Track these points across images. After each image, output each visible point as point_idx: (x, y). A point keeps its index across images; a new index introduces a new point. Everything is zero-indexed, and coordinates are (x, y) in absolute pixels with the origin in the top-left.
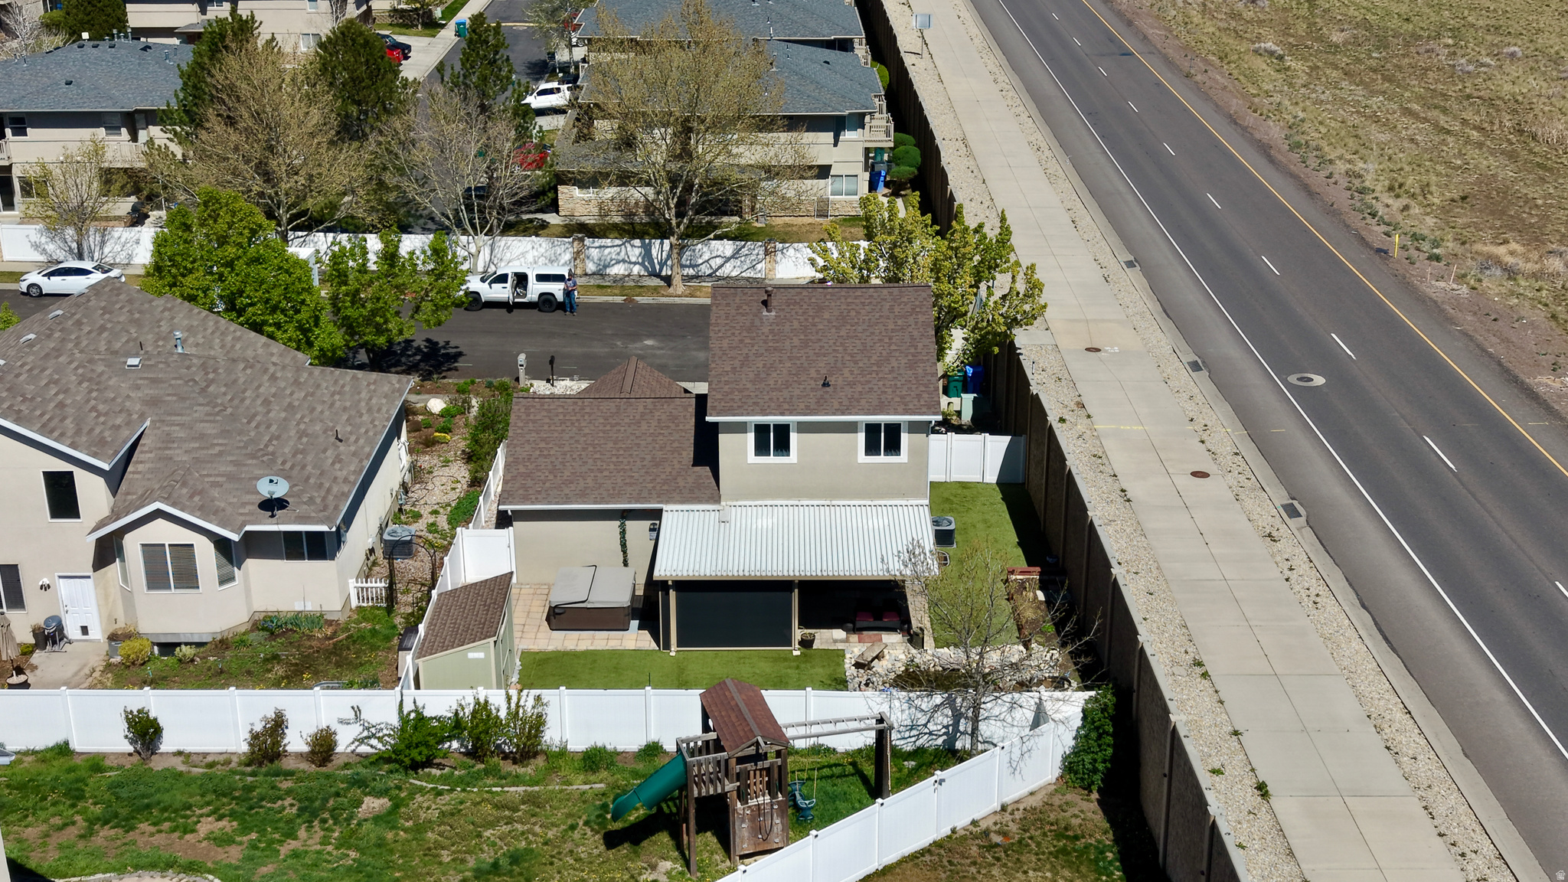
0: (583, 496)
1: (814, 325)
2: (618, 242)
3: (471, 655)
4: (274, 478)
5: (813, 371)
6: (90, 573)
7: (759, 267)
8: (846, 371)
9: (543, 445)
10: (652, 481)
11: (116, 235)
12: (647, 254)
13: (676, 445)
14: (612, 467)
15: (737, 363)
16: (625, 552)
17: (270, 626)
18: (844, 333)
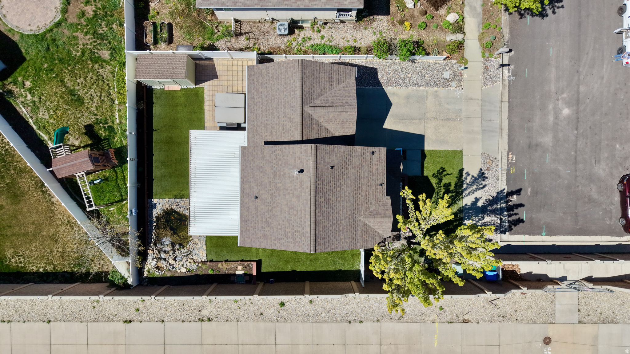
1: (289, 194)
5: (263, 192)
8: (263, 207)
9: (275, 77)
13: (274, 133)
14: (264, 108)
15: (267, 158)
18: (284, 207)
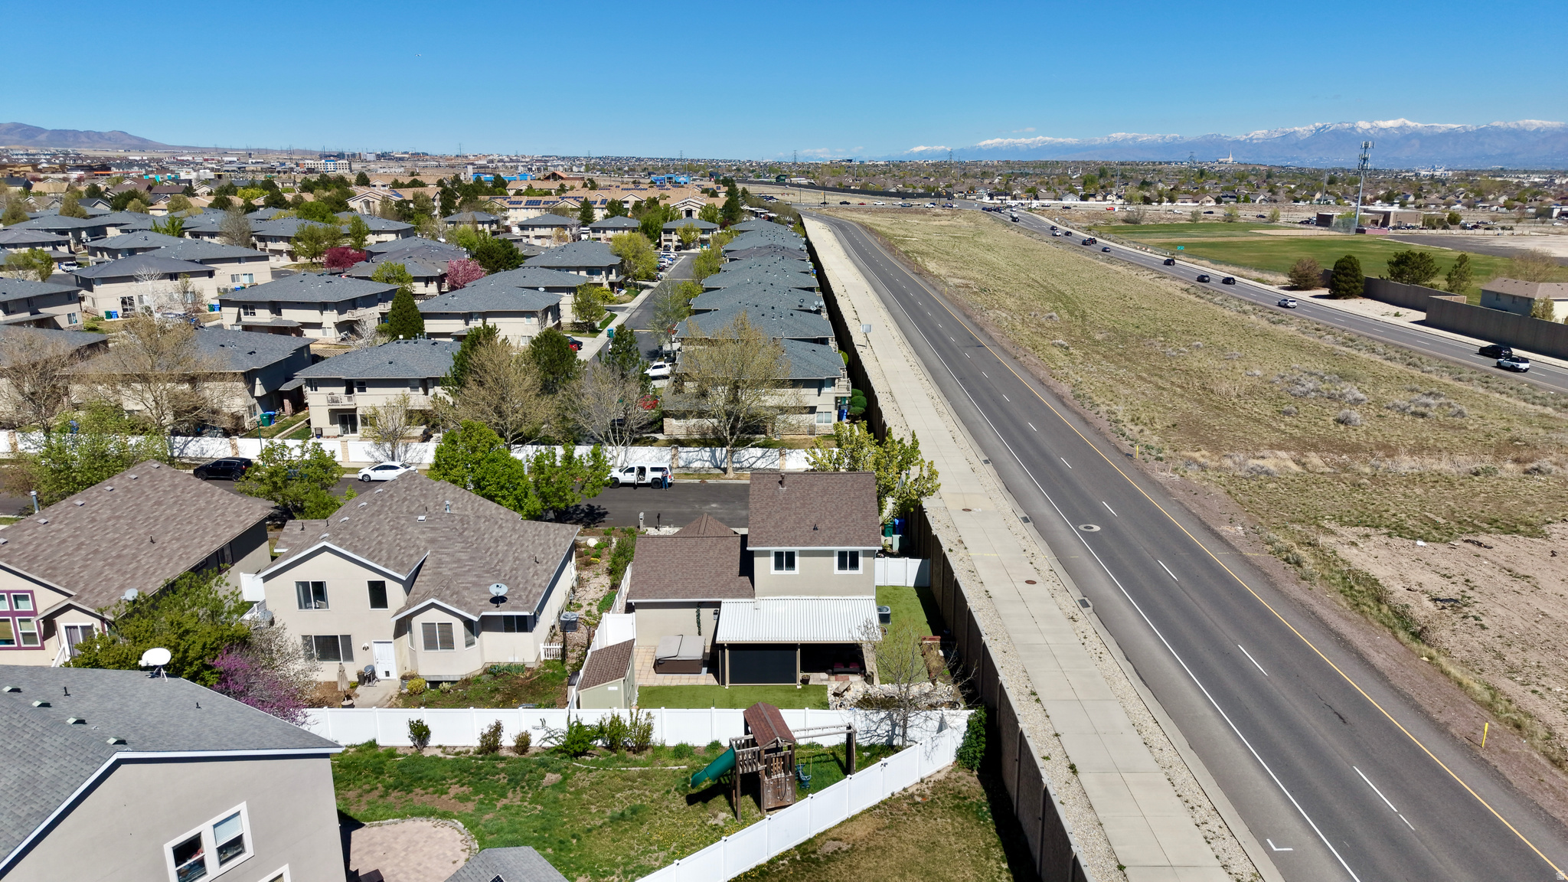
0: (675, 594)
1: (809, 495)
2: (697, 449)
3: (610, 688)
4: (500, 585)
5: (808, 521)
6: (392, 640)
7: (776, 462)
8: (827, 521)
9: (653, 564)
10: (715, 585)
11: (414, 447)
12: (713, 456)
13: (729, 564)
14: (692, 577)
15: (765, 517)
16: (699, 627)
17: (494, 672)
18: (825, 499)
